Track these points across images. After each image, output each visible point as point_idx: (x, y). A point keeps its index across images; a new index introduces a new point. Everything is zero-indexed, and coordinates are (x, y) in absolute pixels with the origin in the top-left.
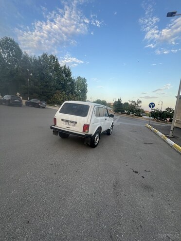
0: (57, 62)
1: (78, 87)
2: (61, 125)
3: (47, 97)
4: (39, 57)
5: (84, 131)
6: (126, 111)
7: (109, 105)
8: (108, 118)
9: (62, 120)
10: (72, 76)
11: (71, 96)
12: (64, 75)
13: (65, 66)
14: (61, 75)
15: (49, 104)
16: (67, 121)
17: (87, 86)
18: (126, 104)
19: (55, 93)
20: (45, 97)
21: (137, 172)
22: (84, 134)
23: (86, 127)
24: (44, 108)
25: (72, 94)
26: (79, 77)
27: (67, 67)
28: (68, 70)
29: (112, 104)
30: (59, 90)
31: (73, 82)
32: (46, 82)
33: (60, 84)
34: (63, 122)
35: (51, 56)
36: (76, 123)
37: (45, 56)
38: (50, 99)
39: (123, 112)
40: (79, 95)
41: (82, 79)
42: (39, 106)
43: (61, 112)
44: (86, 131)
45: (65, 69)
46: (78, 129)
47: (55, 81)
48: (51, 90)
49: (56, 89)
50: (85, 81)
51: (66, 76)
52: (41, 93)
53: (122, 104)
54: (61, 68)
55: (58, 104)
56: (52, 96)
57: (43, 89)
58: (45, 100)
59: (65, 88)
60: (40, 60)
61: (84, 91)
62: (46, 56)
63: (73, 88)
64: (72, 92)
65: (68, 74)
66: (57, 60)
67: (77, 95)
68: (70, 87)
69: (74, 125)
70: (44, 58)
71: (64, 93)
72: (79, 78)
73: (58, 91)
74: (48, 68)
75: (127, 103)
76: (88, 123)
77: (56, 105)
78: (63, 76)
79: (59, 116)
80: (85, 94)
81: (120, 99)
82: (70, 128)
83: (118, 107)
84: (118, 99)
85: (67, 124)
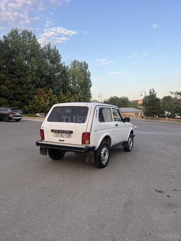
0: (34, 40)
1: (74, 78)
2: (51, 139)
3: (23, 101)
4: (4, 37)
5: (83, 142)
6: (166, 113)
7: (134, 104)
8: (120, 123)
9: (52, 131)
10: (62, 61)
11: (63, 96)
12: (48, 61)
13: (49, 46)
14: (42, 62)
15: (26, 113)
16: (59, 132)
17: (89, 76)
18: (167, 99)
19: (35, 94)
20: (19, 102)
21: (161, 192)
22: (84, 147)
23: (86, 136)
24: (18, 120)
25: (65, 92)
26: (75, 60)
27: (52, 47)
28: (54, 51)
29: (140, 102)
30: (42, 87)
32: (19, 77)
33: (42, 77)
34: (53, 133)
35: (25, 32)
36: (71, 132)
37: (14, 33)
38: (28, 105)
39: (161, 115)
40: (77, 93)
41: (81, 64)
42: (10, 118)
43: (49, 120)
44: (87, 142)
45: (50, 51)
46: (75, 141)
47: (34, 73)
48: (28, 89)
49: (37, 87)
50: (86, 67)
51: (52, 62)
52: (12, 96)
53: (158, 100)
54: (42, 50)
55: (41, 112)
56: (31, 99)
57: (13, 88)
58: (20, 107)
59: (52, 83)
60: (6, 41)
61: (86, 85)
62: (17, 33)
63: (66, 82)
64: (65, 89)
65: (55, 57)
66: (34, 37)
67: (73, 93)
68: (60, 80)
69: (70, 136)
70: (13, 38)
71: (51, 91)
72: (75, 63)
73: (39, 89)
74: (21, 54)
75: (169, 97)
76: (88, 131)
77: (38, 115)
78: (46, 63)
79: (47, 125)
80: (89, 90)
81: (154, 92)
82: (64, 141)
83: (151, 107)
84: (150, 92)
85: (60, 136)
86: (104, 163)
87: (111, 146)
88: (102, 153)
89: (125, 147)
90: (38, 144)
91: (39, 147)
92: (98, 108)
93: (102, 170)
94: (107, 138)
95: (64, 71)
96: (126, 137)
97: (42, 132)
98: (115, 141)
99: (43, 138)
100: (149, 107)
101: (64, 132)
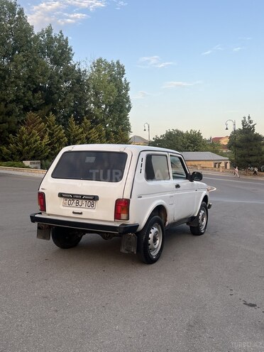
0: (22, 19)
1: (97, 94)
2: (57, 209)
5: (117, 216)
7: (213, 146)
8: (184, 183)
9: (61, 195)
10: (74, 60)
11: (75, 127)
12: (47, 60)
13: (49, 31)
14: (37, 62)
16: (73, 197)
17: (127, 89)
19: (22, 123)
21: (253, 306)
22: (118, 225)
23: (122, 206)
25: (79, 120)
26: (100, 61)
27: (55, 33)
28: (59, 41)
29: (225, 142)
30: (35, 110)
31: (79, 80)
33: (35, 91)
34: (62, 199)
36: (95, 198)
38: (7, 144)
40: (103, 122)
41: (111, 67)
43: (54, 175)
44: (124, 216)
45: (51, 40)
46: (102, 214)
47: (21, 83)
48: (9, 114)
49: (26, 109)
50: (121, 71)
51: (55, 61)
53: (258, 138)
54: (37, 37)
55: (33, 158)
56: (14, 133)
59: (54, 102)
61: (120, 107)
63: (82, 101)
64: (80, 114)
65: (61, 53)
66: (21, 12)
67: (95, 122)
68: (71, 97)
69: (92, 206)
71: (52, 118)
72: (99, 64)
73: (31, 115)
76: (127, 196)
77: (27, 163)
78: (44, 64)
79: (51, 185)
80: (125, 117)
81: (251, 122)
82: (81, 213)
83: (245, 151)
84: (243, 123)
85: (74, 205)
86: (154, 254)
87: (167, 223)
88: (151, 236)
89: (193, 227)
90: (34, 219)
91: (36, 224)
92: (144, 155)
93: (151, 266)
94: (160, 210)
95: (78, 79)
96: (195, 209)
97: (42, 197)
98: (174, 214)
99: (43, 208)
100: (240, 152)
101: (82, 197)
